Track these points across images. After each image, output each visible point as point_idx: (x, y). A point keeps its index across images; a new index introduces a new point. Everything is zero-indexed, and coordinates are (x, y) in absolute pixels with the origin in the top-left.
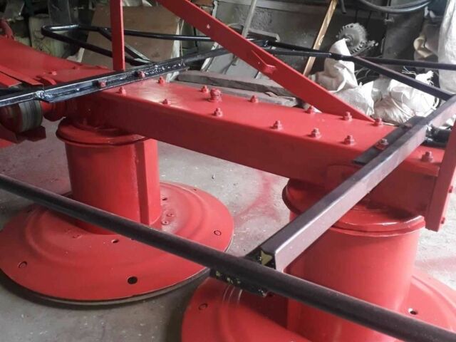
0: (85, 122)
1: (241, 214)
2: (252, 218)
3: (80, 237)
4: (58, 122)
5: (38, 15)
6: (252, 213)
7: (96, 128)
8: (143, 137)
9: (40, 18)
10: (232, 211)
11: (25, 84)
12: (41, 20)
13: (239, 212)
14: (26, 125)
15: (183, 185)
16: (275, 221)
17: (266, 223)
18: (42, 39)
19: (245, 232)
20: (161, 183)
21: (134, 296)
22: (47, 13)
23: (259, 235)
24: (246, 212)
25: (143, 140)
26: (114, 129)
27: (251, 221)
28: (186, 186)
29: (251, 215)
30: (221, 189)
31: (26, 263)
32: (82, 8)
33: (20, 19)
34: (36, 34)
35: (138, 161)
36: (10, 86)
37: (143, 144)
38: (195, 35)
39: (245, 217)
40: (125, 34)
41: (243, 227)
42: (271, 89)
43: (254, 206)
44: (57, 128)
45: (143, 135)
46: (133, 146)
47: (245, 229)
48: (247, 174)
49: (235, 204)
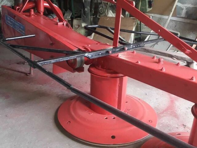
0: (100, 67)
1: (160, 113)
2: (165, 116)
3: (92, 114)
4: (89, 65)
5: (77, 18)
6: (165, 114)
7: (105, 70)
8: (123, 75)
9: (77, 20)
10: (156, 111)
11: (79, 50)
12: (78, 21)
13: (159, 113)
14: (78, 66)
15: (134, 97)
16: (176, 119)
17: (172, 120)
18: (77, 28)
19: (162, 122)
20: (127, 95)
21: (114, 144)
22: (81, 18)
23: (169, 125)
24: (163, 113)
25: (123, 76)
26: (112, 71)
27: (165, 117)
28: (135, 97)
29: (165, 115)
30: (151, 100)
31: (70, 122)
32: (95, 16)
33: (69, 19)
34: (75, 26)
35: (120, 85)
36: (74, 50)
37: (123, 78)
38: (140, 31)
39: (162, 115)
40: (120, 31)
41: (161, 120)
42: (175, 57)
43: (166, 110)
44: (88, 68)
45: (123, 74)
46: (118, 79)
47: (162, 121)
48: (162, 95)
49: (157, 108)
